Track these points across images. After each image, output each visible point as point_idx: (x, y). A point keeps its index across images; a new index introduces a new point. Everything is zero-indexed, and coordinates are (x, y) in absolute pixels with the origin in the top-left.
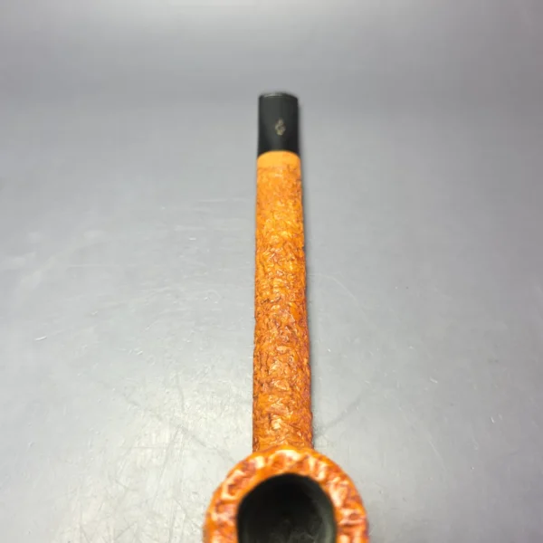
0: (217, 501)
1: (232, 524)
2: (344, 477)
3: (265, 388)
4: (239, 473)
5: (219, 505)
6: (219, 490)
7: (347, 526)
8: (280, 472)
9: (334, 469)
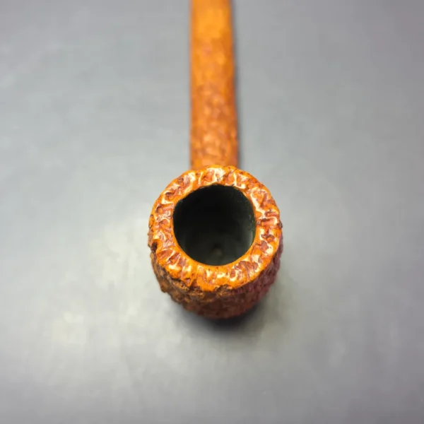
0: (158, 205)
1: (169, 221)
2: (261, 186)
3: (200, 154)
4: (176, 186)
5: (159, 208)
6: (160, 199)
7: (264, 220)
8: (208, 184)
9: (252, 181)
